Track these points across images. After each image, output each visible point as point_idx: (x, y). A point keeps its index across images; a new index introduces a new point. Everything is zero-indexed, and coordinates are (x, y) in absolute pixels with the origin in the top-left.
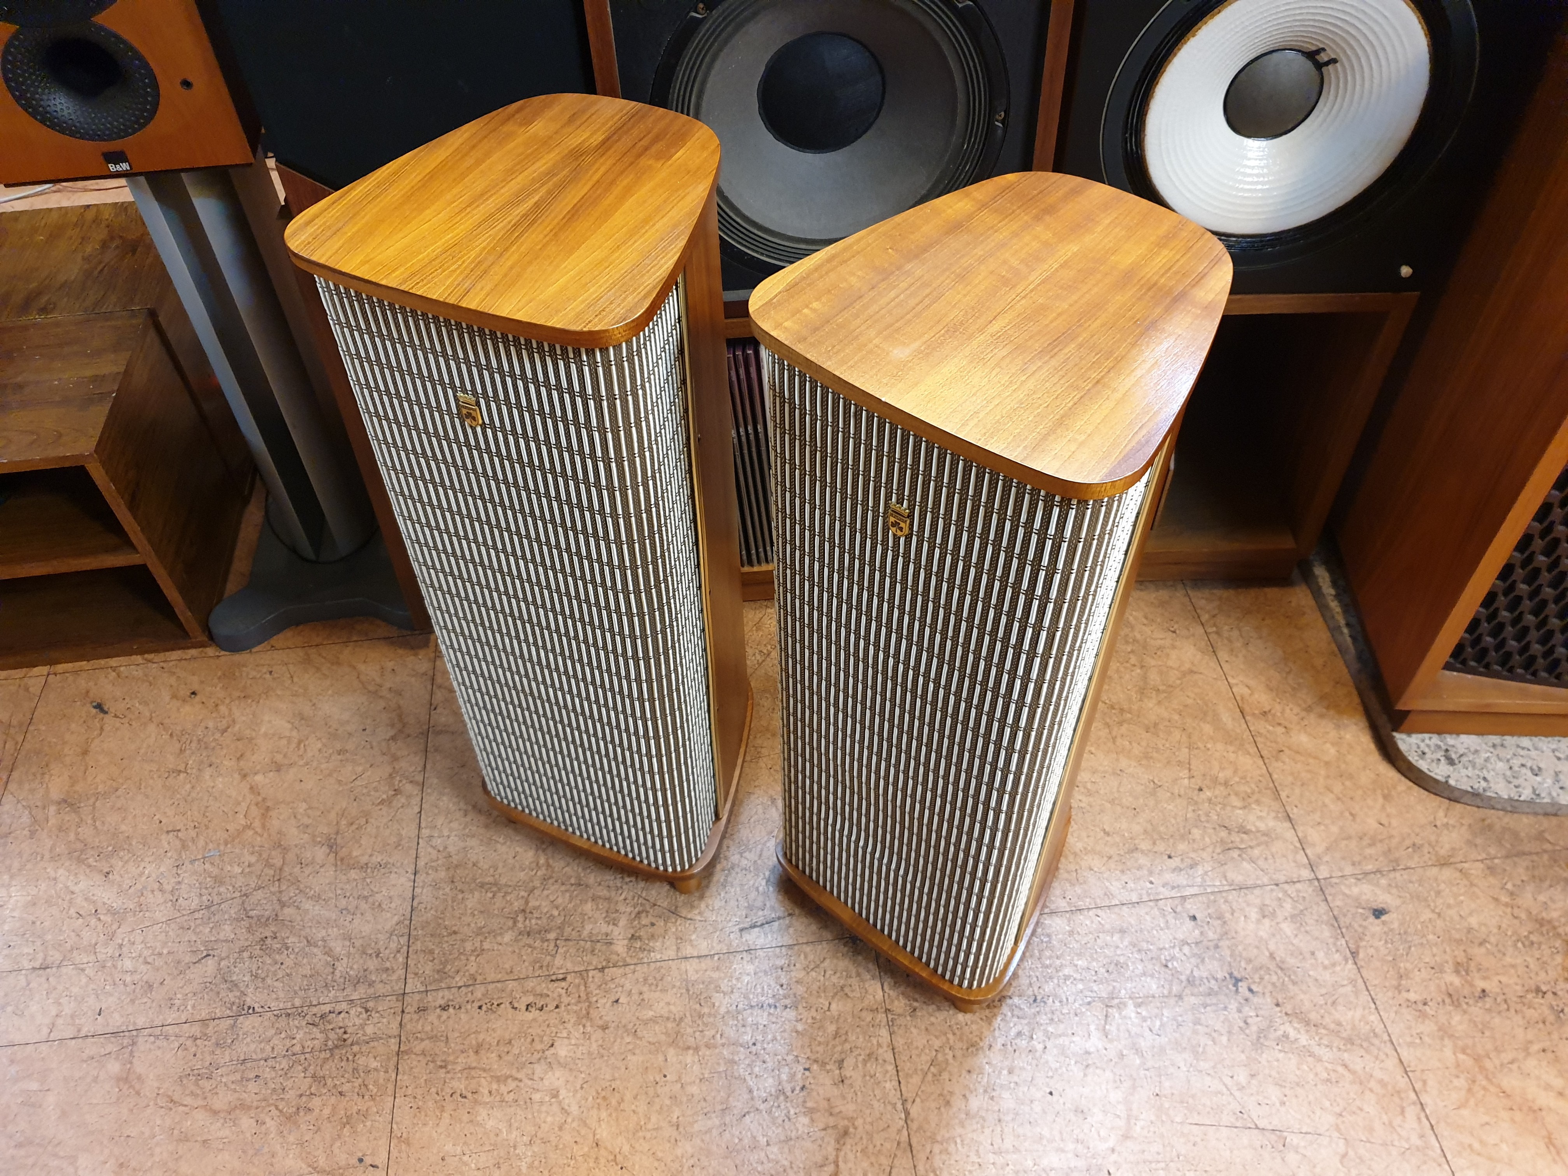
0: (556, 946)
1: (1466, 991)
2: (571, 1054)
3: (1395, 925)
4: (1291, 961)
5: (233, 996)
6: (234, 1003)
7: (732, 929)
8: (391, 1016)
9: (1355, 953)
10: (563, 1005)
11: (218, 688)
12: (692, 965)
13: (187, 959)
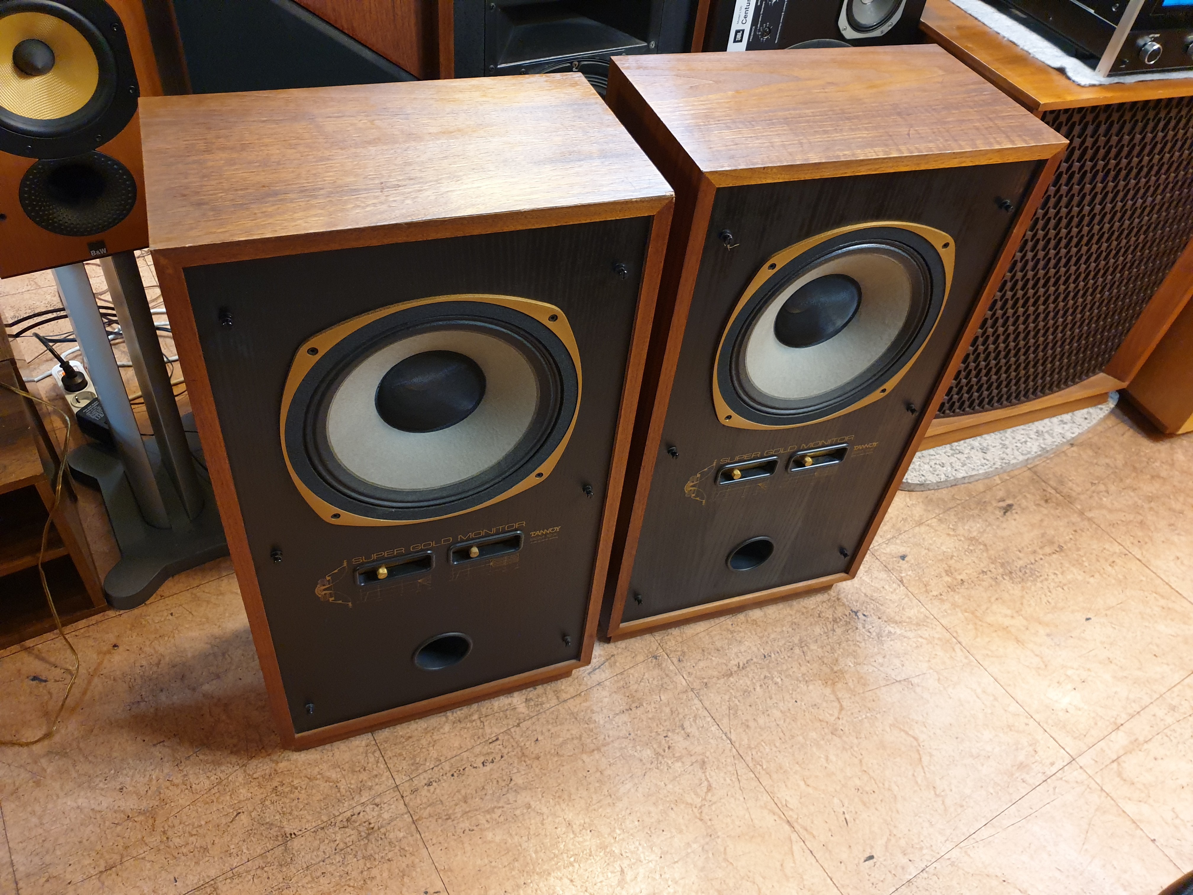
2: (526, 780)
5: (274, 831)
6: (277, 836)
7: (583, 675)
8: (396, 802)
9: (901, 581)
10: (505, 755)
11: (134, 637)
12: (571, 703)
13: (224, 821)
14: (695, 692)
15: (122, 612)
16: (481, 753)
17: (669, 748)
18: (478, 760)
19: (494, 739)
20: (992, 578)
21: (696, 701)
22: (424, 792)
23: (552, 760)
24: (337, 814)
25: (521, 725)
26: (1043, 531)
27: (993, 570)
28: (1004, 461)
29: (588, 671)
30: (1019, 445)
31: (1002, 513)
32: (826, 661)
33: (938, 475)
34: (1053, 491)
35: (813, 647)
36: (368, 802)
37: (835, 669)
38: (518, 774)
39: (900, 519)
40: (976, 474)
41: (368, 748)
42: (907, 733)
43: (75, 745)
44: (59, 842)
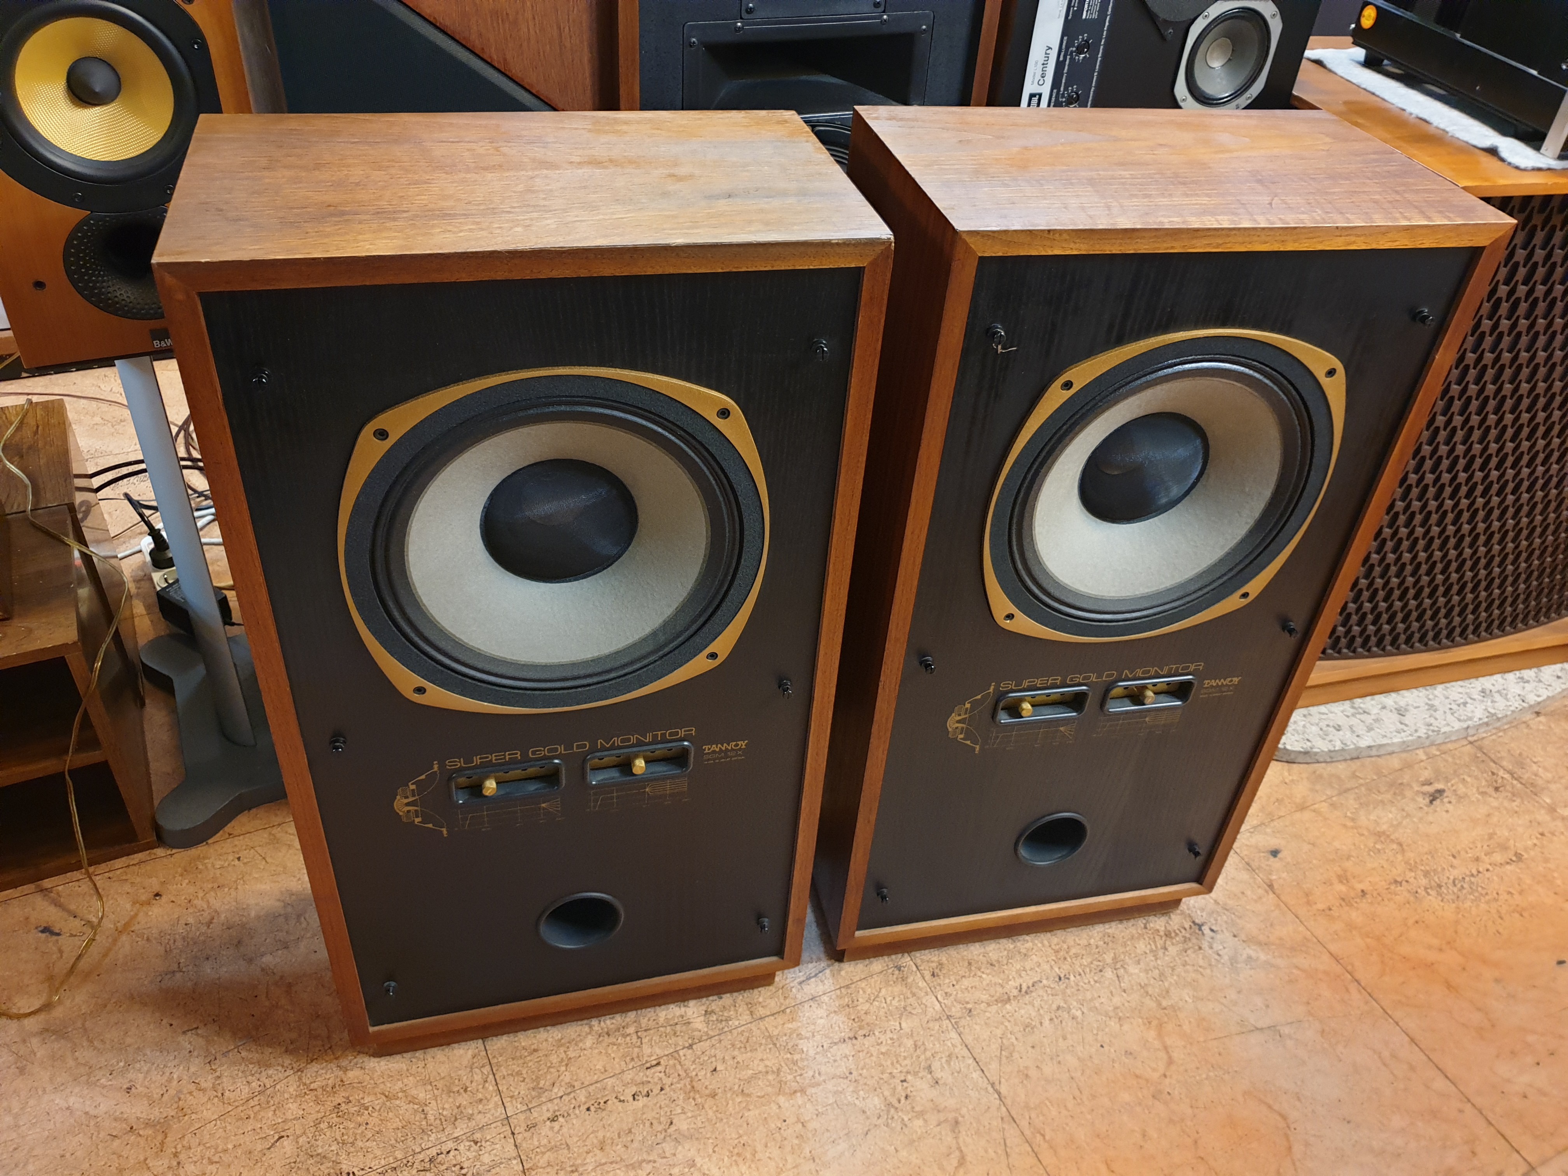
0: (639, 1037)
1: (1352, 894)
2: (693, 1126)
3: (1289, 859)
4: (1231, 903)
5: (326, 1168)
7: (792, 985)
8: (503, 1140)
9: (1271, 886)
10: (667, 1087)
11: (184, 885)
12: (769, 1022)
13: (259, 1147)
14: (953, 1021)
15: (174, 851)
16: (632, 1082)
17: (906, 1097)
18: (627, 1091)
19: (654, 1062)
20: (1409, 891)
21: (954, 1035)
22: (545, 1130)
23: (733, 1100)
24: (418, 1150)
25: (694, 1047)
26: (1491, 831)
27: (1411, 880)
28: (1431, 728)
29: (798, 980)
30: (1454, 707)
31: (1427, 800)
32: (1150, 990)
33: (1331, 741)
34: (1507, 776)
35: (1133, 969)
36: (464, 1137)
38: (683, 1116)
39: (1273, 799)
40: (1388, 744)
41: (475, 1060)
42: (1270, 1107)
43: (79, 1024)
44: (35, 1153)
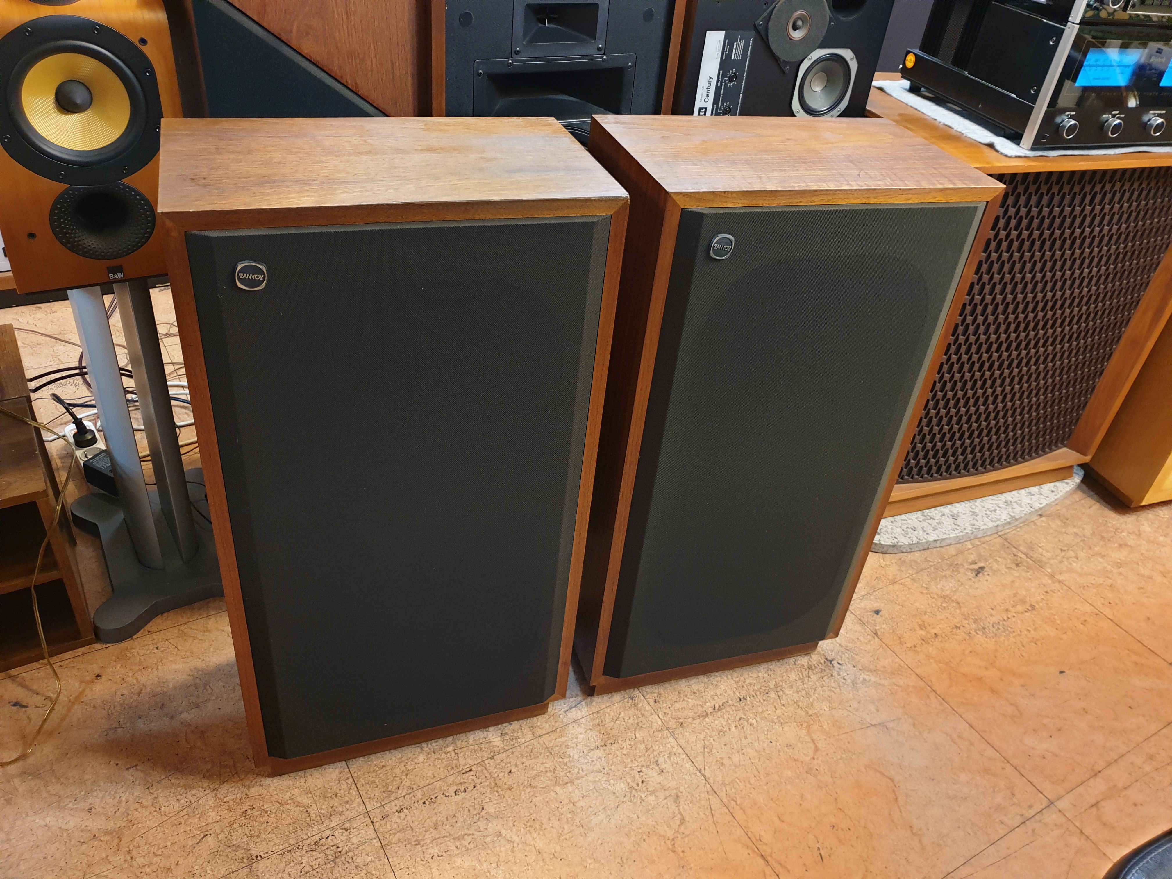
0: (456, 753)
1: (929, 636)
2: (498, 809)
3: (887, 616)
4: (850, 645)
5: (240, 854)
6: (243, 858)
7: (560, 713)
8: (365, 827)
9: (876, 633)
10: (478, 785)
11: (118, 668)
12: (546, 739)
13: (190, 843)
14: (671, 731)
15: (108, 645)
16: (453, 783)
17: (643, 782)
18: (450, 789)
19: (468, 769)
20: (965, 633)
21: (671, 739)
22: (395, 818)
23: (524, 791)
24: (305, 838)
25: (495, 757)
26: (1015, 592)
27: (966, 625)
28: (974, 527)
29: (563, 710)
30: (988, 512)
31: (974, 574)
32: (800, 704)
33: (910, 538)
34: (1023, 556)
35: (788, 691)
36: (338, 827)
37: (810, 712)
38: (491, 804)
39: (874, 577)
40: (947, 539)
41: (341, 775)
42: (883, 774)
43: (48, 767)
44: (24, 857)
